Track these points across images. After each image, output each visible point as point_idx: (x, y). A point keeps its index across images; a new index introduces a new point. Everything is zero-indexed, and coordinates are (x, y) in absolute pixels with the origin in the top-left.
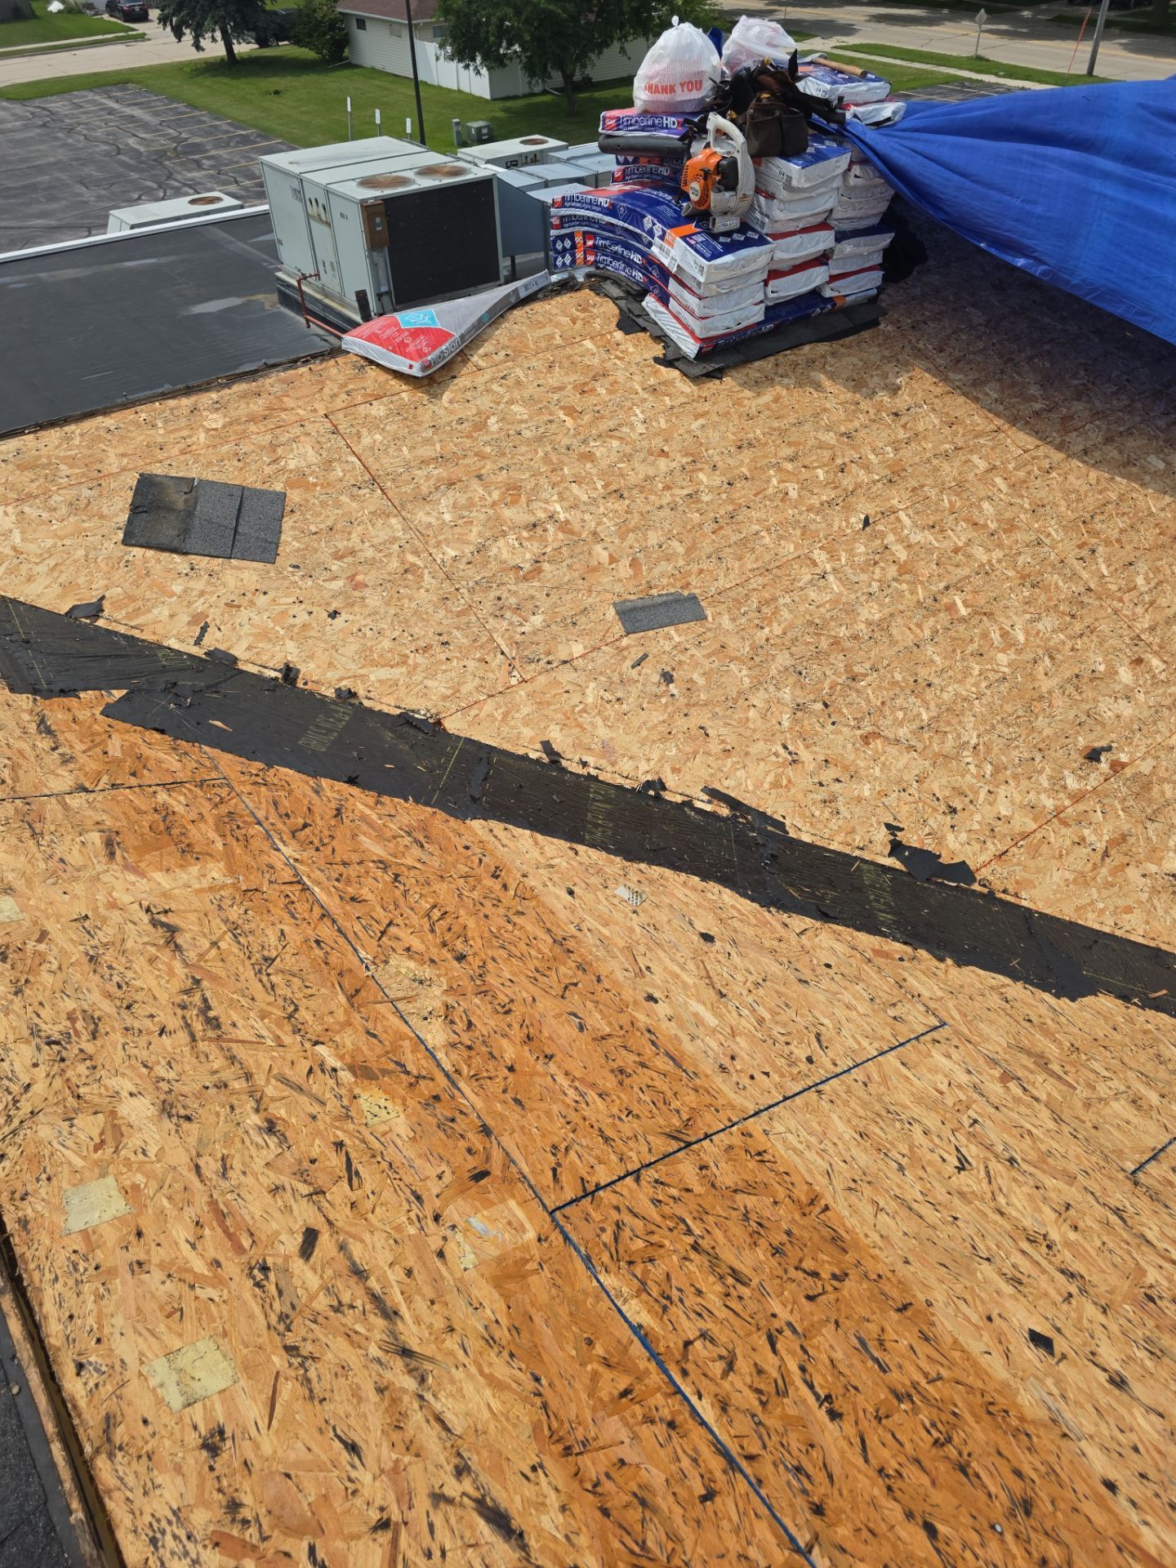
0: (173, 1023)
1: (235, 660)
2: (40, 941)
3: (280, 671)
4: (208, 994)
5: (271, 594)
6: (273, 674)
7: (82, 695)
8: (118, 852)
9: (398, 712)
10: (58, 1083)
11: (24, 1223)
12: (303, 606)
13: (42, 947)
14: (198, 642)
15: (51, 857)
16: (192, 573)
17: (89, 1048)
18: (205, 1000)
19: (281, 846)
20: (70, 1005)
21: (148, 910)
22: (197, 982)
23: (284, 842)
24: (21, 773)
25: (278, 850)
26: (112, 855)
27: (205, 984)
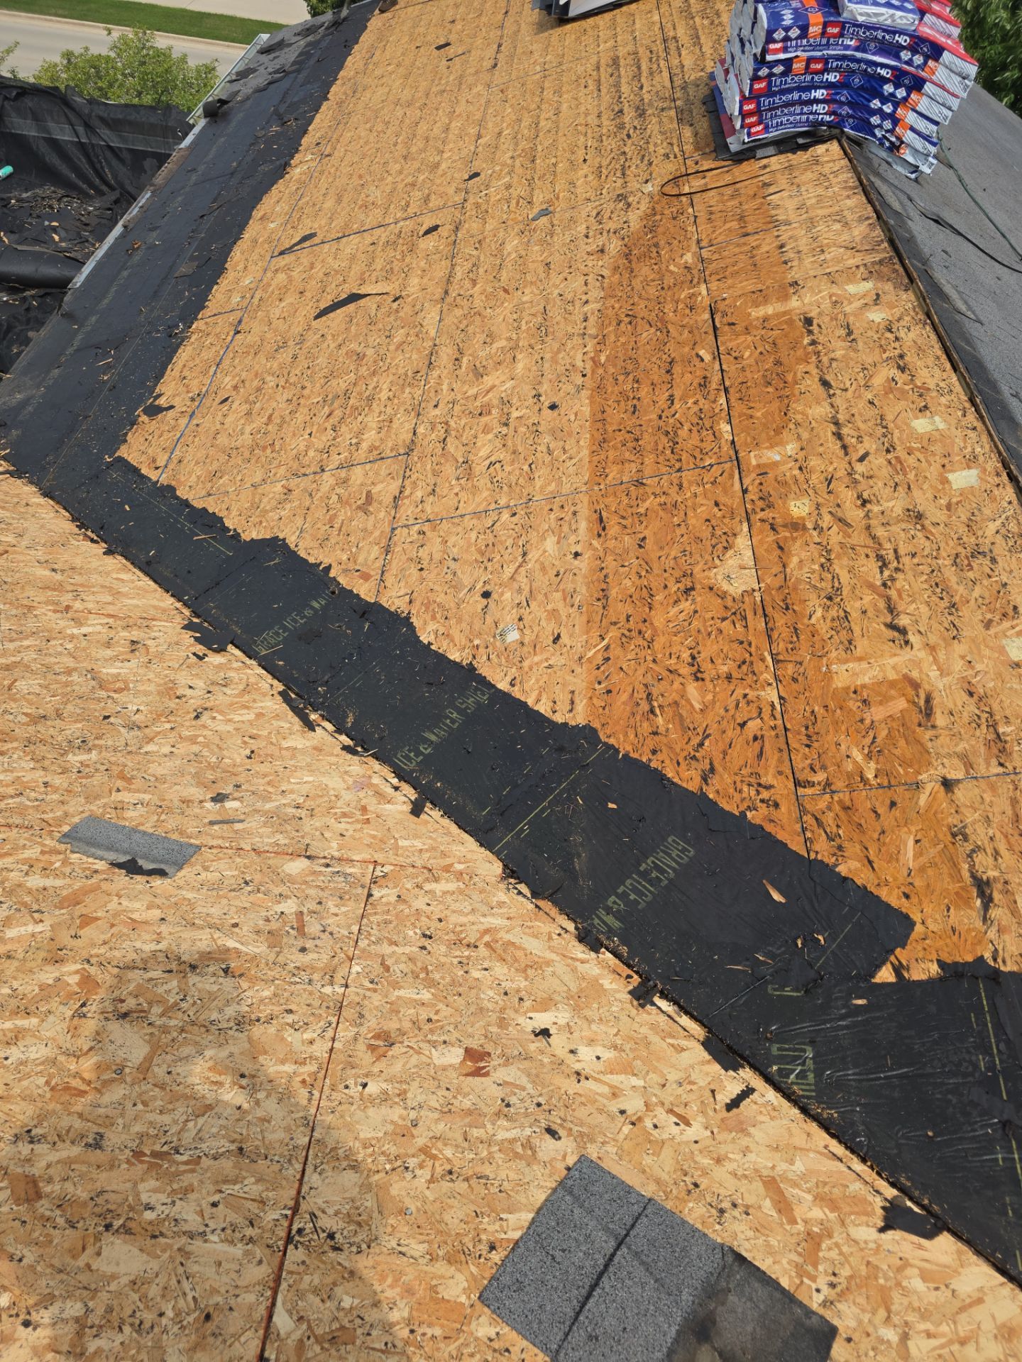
0: (906, 560)
1: (706, 1044)
2: (990, 621)
3: (653, 1004)
4: (878, 576)
5: (614, 1107)
6: (663, 1004)
7: (934, 969)
8: (922, 703)
9: (541, 903)
10: (980, 533)
11: (998, 475)
12: (577, 1067)
13: (989, 616)
14: (748, 1092)
15: (980, 699)
16: (726, 1205)
17: (960, 549)
18: (882, 572)
19: (776, 702)
20: (971, 575)
21: (907, 642)
22: (884, 585)
23: (773, 705)
24: (1009, 812)
25: (780, 698)
26: (928, 700)
27: (879, 583)
